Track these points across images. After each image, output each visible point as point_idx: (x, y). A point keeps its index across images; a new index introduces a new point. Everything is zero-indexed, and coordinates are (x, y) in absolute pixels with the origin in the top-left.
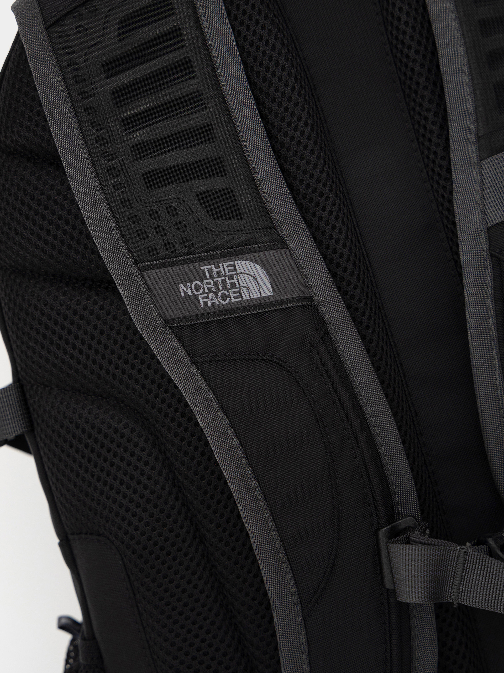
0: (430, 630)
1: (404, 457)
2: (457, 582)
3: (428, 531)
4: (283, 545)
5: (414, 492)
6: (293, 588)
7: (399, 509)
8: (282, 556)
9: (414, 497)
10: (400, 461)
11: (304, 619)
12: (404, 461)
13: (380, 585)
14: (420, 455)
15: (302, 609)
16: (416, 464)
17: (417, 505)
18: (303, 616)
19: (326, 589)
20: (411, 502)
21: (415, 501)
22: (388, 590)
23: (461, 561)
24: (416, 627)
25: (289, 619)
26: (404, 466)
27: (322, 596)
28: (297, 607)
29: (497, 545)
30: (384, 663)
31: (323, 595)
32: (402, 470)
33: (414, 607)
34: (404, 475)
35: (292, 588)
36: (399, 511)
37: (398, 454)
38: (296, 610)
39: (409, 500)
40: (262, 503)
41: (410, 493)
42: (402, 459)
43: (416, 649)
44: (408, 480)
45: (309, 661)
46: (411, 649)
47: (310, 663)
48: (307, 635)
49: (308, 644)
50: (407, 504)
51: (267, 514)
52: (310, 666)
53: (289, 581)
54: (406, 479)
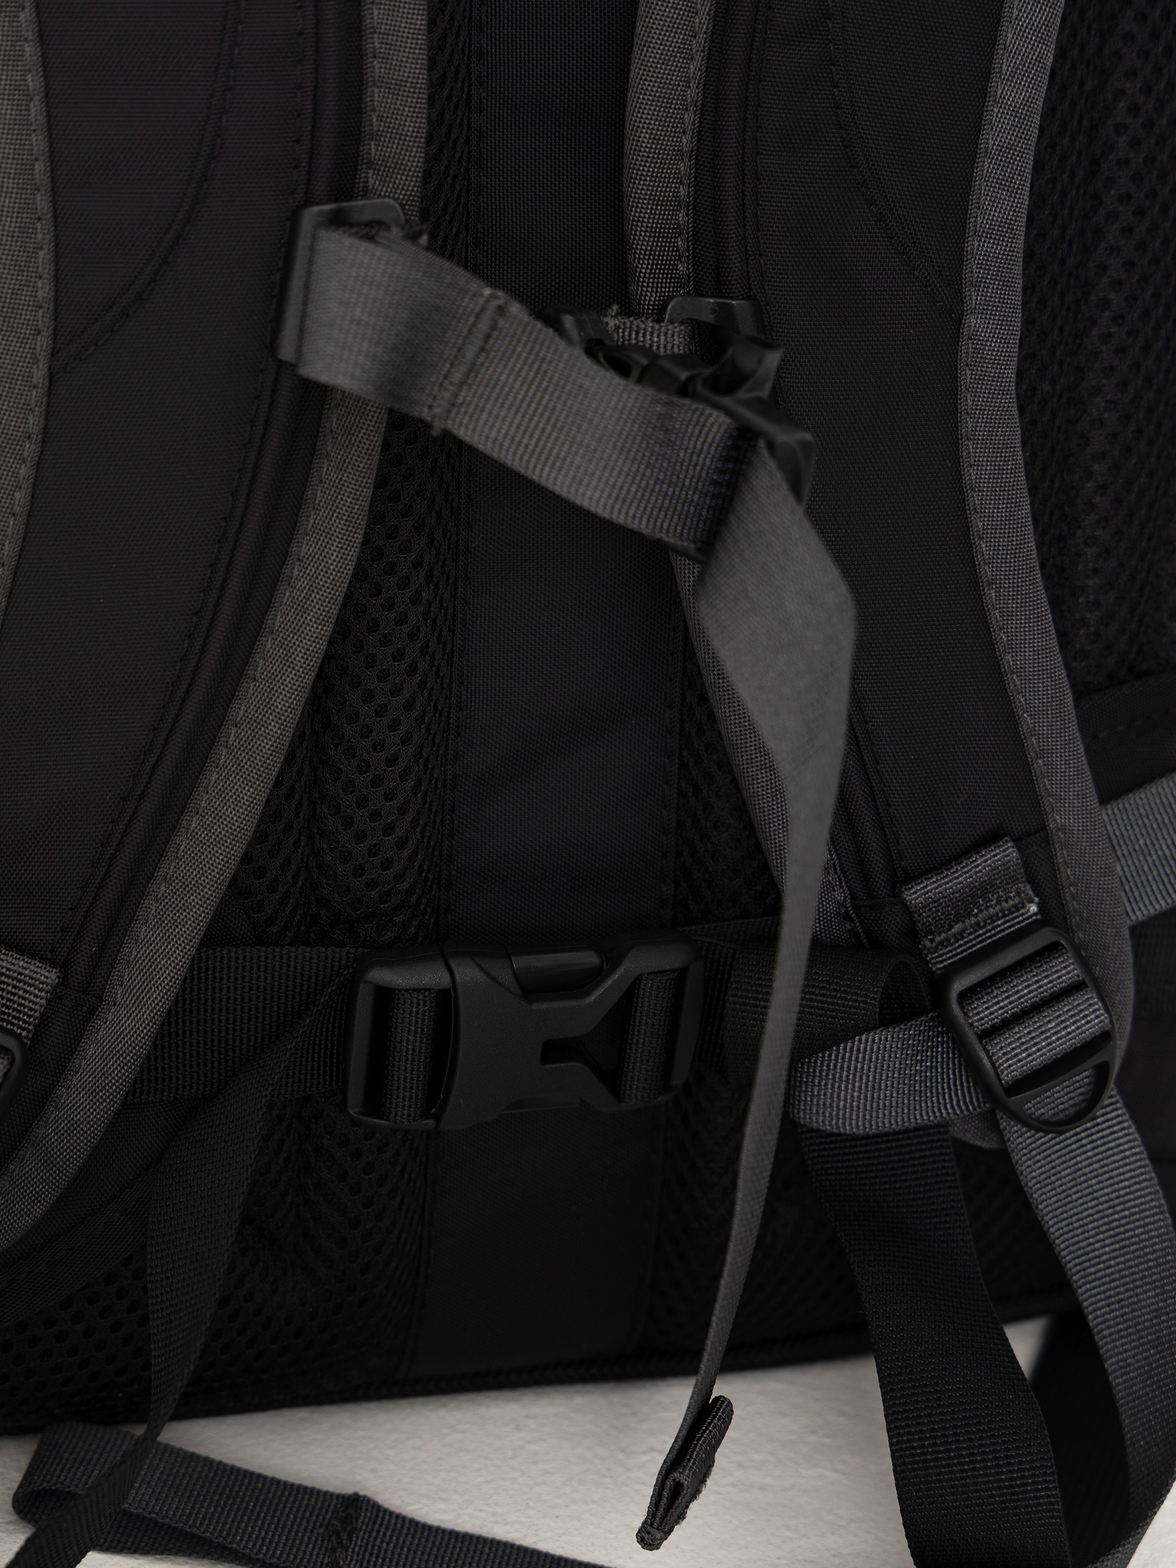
0: (353, 499)
1: (420, 49)
2: (457, 376)
3: (424, 239)
4: (52, 173)
5: (418, 147)
6: (47, 290)
7: (368, 178)
8: (42, 201)
9: (414, 158)
10: (408, 57)
11: (52, 376)
12: (418, 59)
13: (266, 347)
14: (461, 76)
15: (53, 348)
16: (446, 91)
17: (416, 181)
18: (50, 368)
19: (128, 316)
20: (405, 170)
21: (415, 171)
22: (281, 364)
23: (484, 325)
24: (321, 482)
25: (13, 365)
26: (415, 73)
27: (112, 331)
28: (43, 343)
29: (580, 335)
30: (219, 542)
31: (116, 328)
32: (407, 82)
33: (331, 431)
34: (408, 96)
35: (44, 289)
36: (368, 182)
37: (408, 38)
38: (39, 349)
39: (402, 164)
40: (29, 50)
41: (408, 146)
42: (414, 53)
43: (307, 535)
44: (414, 112)
45: (35, 484)
46: (294, 529)
47: (34, 489)
48: (46, 419)
49: (43, 441)
50: (393, 172)
51: (33, 82)
52: (33, 497)
53: (40, 270)
54: (410, 107)
